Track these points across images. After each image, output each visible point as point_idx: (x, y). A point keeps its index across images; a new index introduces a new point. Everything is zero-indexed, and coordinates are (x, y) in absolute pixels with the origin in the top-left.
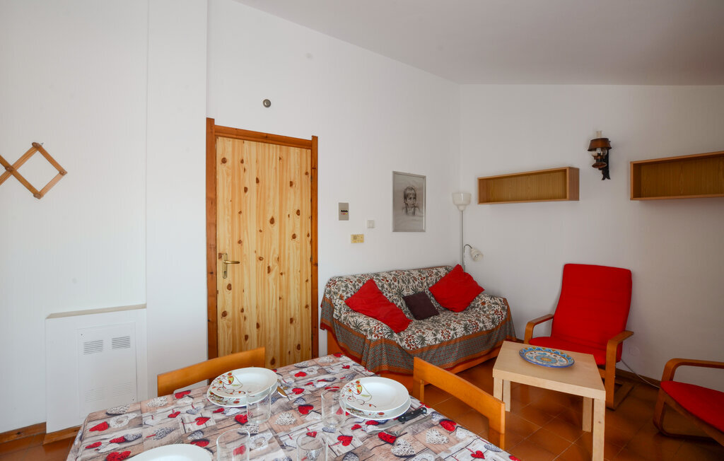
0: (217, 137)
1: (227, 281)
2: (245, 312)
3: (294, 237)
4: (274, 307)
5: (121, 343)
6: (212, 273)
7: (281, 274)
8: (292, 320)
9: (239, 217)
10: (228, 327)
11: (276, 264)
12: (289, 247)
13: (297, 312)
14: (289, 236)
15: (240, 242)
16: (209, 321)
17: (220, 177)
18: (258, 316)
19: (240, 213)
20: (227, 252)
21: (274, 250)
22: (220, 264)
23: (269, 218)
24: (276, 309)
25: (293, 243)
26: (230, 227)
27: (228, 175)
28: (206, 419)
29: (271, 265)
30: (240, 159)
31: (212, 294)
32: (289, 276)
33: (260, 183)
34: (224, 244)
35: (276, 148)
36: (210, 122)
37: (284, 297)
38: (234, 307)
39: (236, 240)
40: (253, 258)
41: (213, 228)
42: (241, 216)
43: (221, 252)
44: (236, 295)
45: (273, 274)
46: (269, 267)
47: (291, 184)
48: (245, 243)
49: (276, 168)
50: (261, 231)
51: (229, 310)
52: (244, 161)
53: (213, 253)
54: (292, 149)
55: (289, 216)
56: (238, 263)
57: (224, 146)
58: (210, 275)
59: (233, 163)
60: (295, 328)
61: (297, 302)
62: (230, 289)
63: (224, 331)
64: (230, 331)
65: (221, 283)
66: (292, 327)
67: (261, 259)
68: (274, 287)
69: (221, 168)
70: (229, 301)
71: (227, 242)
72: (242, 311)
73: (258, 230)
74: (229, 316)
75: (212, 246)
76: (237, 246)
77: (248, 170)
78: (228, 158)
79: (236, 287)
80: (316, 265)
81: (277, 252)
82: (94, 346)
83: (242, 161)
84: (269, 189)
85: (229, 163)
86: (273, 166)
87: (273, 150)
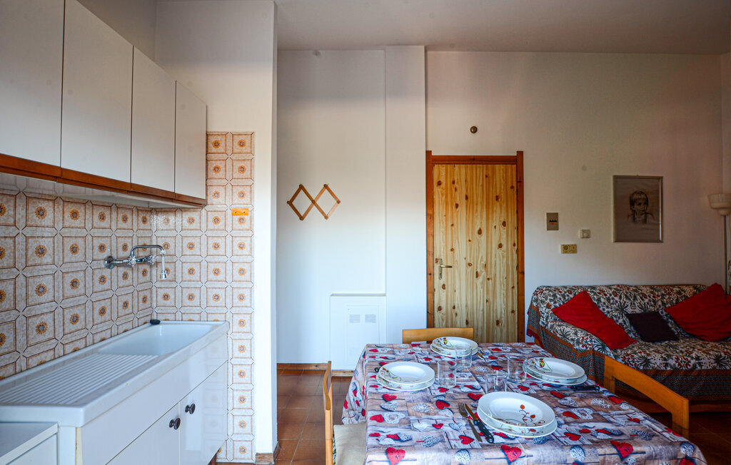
0: (434, 164)
1: (442, 282)
2: (456, 309)
3: (500, 246)
4: (481, 308)
5: (371, 318)
6: (430, 274)
7: (488, 279)
8: (498, 322)
10: (443, 320)
11: (483, 270)
12: (495, 255)
13: (503, 315)
14: (495, 245)
15: (452, 250)
16: (428, 312)
17: (436, 197)
18: (467, 314)
19: (452, 225)
20: (442, 258)
21: (482, 257)
22: (437, 266)
23: (477, 229)
24: (483, 310)
25: (500, 252)
26: (444, 238)
27: (442, 194)
28: (430, 359)
29: (479, 271)
30: (452, 180)
31: (431, 291)
32: (495, 281)
33: (469, 200)
34: (440, 252)
35: (483, 167)
36: (428, 153)
37: (491, 300)
38: (447, 304)
39: (449, 248)
40: (463, 264)
41: (431, 238)
42: (453, 228)
43: (438, 257)
44: (449, 294)
45: (481, 279)
46: (477, 272)
47: (497, 198)
48: (457, 251)
49: (482, 185)
50: (470, 241)
51: (443, 306)
52: (456, 182)
53: (431, 258)
54: (497, 167)
55: (495, 227)
56: (451, 267)
57: (440, 171)
58: (429, 276)
59: (446, 184)
60: (501, 330)
61: (504, 306)
62: (444, 289)
63: (439, 323)
64: (445, 322)
65: (438, 283)
66: (498, 328)
67: (470, 265)
68: (482, 290)
69: (437, 190)
70: (444, 298)
71: (442, 249)
72: (454, 308)
73: (468, 239)
74: (444, 310)
75: (430, 252)
76: (450, 252)
77: (458, 189)
78: (443, 180)
79: (449, 287)
80: (523, 273)
81: (485, 260)
82: (354, 318)
83: (454, 183)
84: (477, 204)
85: (443, 185)
86: (481, 183)
87: (480, 170)
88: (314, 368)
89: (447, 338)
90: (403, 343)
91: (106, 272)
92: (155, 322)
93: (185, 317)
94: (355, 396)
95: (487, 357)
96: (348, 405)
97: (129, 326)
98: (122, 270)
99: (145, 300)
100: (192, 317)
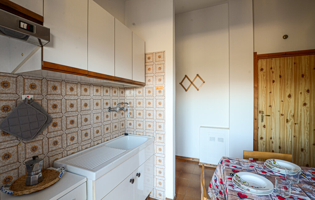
0: (258, 60)
1: (263, 124)
2: (272, 140)
3: (305, 104)
4: (290, 140)
5: (221, 140)
6: (256, 119)
7: (296, 124)
8: (302, 150)
9: (270, 94)
10: (263, 144)
11: (292, 118)
12: (301, 110)
13: (306, 146)
14: (301, 103)
15: (270, 106)
16: (254, 139)
17: (260, 77)
18: (280, 143)
19: (270, 92)
20: (263, 110)
21: (291, 111)
22: (260, 115)
23: (287, 94)
24: (291, 142)
25: (305, 108)
26: (265, 99)
27: (264, 76)
28: (265, 172)
29: (288, 118)
30: (270, 67)
31: (256, 128)
32: (300, 125)
33: (282, 78)
34: (262, 107)
35: (292, 58)
36: (255, 54)
37: (297, 135)
38: (266, 136)
39: (268, 105)
40: (278, 115)
41: (256, 100)
42: (271, 94)
43: (261, 110)
44: (268, 131)
45: (290, 123)
46: (287, 120)
47: (303, 76)
48: (273, 107)
49: (292, 69)
50: (282, 101)
51: (264, 136)
52: (273, 68)
53: (256, 110)
54: (303, 57)
55: (301, 93)
56: (269, 116)
57: (262, 63)
58: (255, 120)
59: (267, 69)
60: (305, 155)
61: (307, 141)
62: (265, 128)
63: (261, 146)
64: (265, 146)
65: (260, 124)
66: (303, 153)
67: (282, 115)
68: (290, 130)
69: (260, 73)
70: (264, 133)
71: (264, 106)
72: (271, 138)
73: (281, 100)
74: (264, 139)
75: (256, 107)
76: (269, 108)
77: (275, 72)
78: (264, 68)
79: (268, 127)
81: (293, 112)
82: (213, 139)
83: (271, 68)
84: (288, 80)
85: (265, 70)
86: (290, 67)
87: (290, 60)
88: (191, 160)
89: (276, 160)
90: (244, 158)
91: (109, 114)
92: (126, 134)
93: (137, 133)
94: (216, 183)
95: (310, 178)
96: (211, 186)
97: (117, 135)
98: (114, 113)
99: (123, 125)
100: (140, 133)
